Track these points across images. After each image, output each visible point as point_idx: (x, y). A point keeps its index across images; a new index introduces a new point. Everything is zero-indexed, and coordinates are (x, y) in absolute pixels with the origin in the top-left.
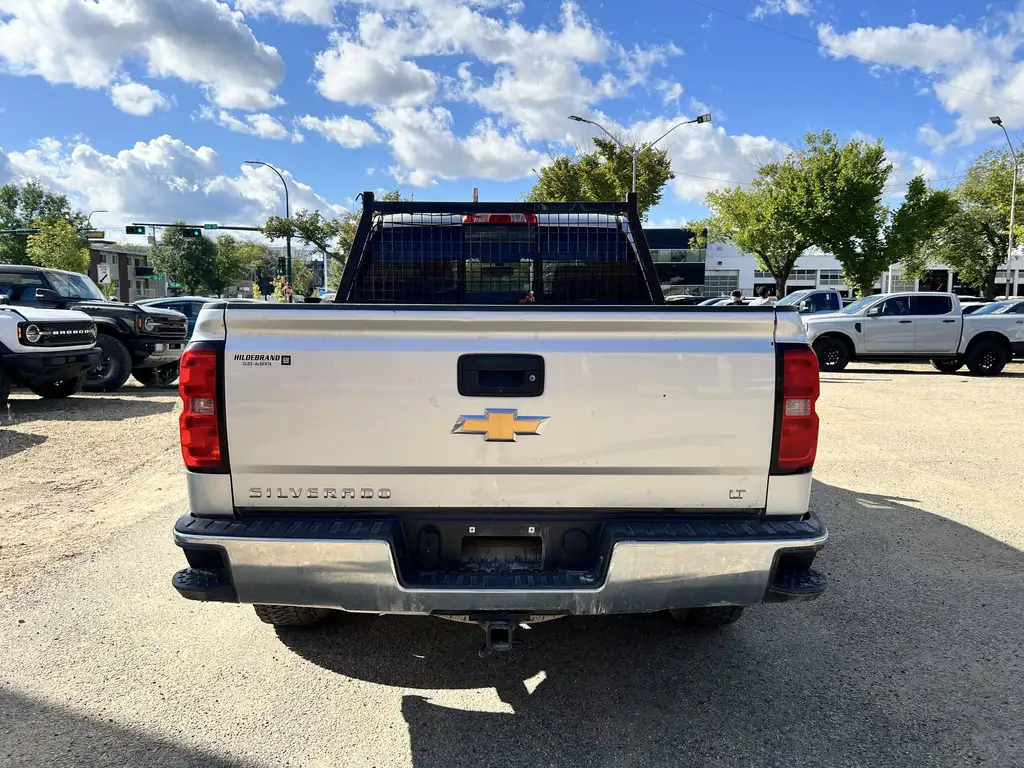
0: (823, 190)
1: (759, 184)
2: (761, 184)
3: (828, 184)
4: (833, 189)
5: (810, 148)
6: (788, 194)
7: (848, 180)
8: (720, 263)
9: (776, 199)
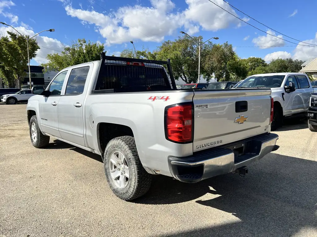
0: (89, 57)
1: (64, 53)
2: (65, 53)
3: (90, 55)
4: (92, 57)
5: (80, 44)
6: (78, 57)
7: (96, 55)
8: (49, 78)
9: (74, 58)
